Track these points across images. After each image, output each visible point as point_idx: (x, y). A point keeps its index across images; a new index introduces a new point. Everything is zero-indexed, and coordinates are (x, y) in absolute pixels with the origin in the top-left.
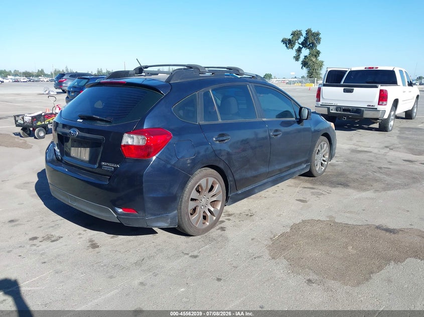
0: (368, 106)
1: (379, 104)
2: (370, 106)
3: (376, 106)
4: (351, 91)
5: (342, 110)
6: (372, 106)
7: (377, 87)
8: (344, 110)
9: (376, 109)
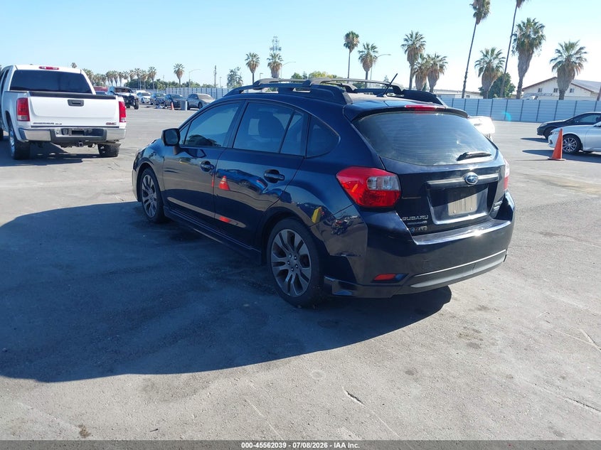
0: (107, 124)
1: (120, 121)
2: (110, 124)
3: (118, 124)
4: (80, 104)
5: (70, 132)
6: (113, 124)
7: (114, 98)
8: (74, 132)
9: (118, 127)
